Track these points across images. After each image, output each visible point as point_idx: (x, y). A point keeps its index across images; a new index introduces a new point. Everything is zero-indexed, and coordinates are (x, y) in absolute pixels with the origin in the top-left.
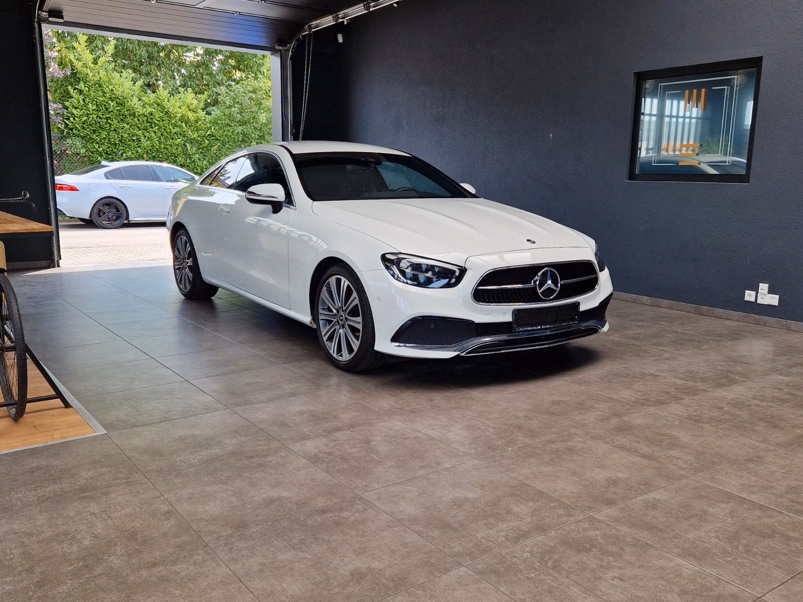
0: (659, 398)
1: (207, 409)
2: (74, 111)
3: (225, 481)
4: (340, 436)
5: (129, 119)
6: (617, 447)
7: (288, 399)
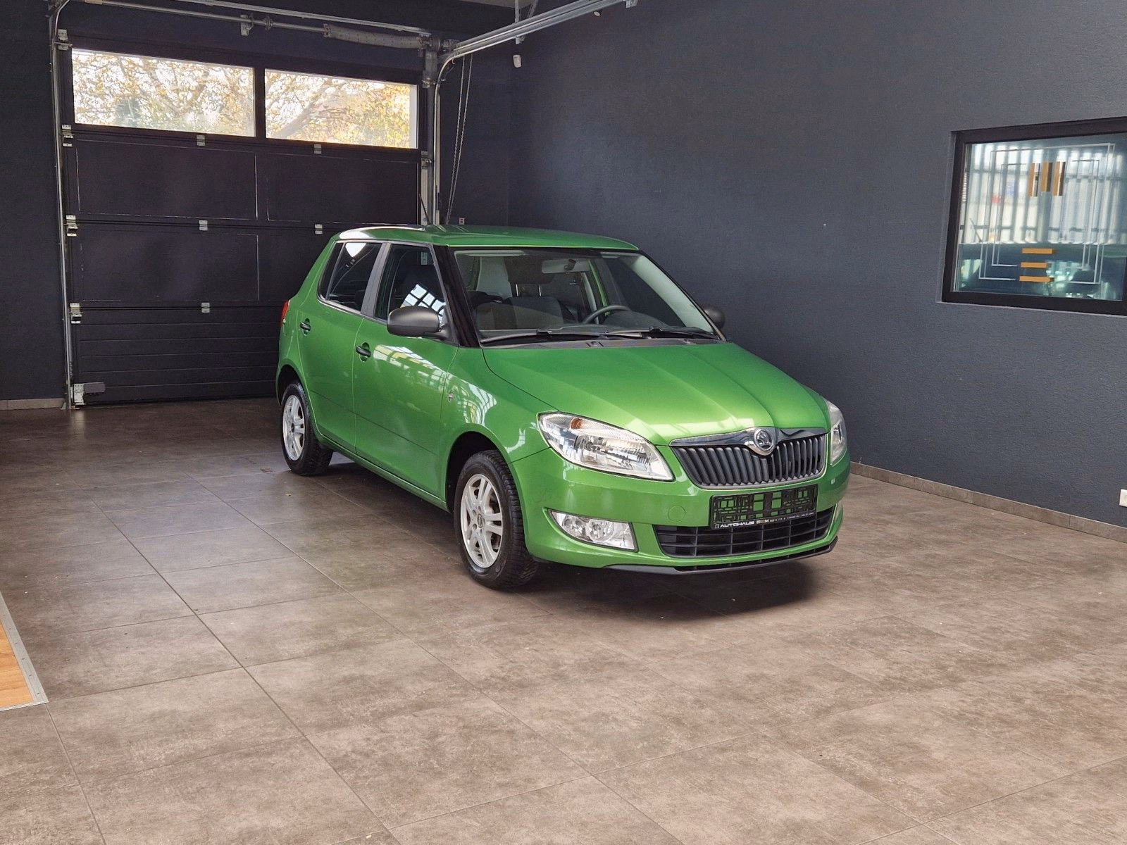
0: (924, 677)
1: (208, 666)
3: (193, 795)
4: (393, 723)
6: (823, 763)
7: (338, 654)
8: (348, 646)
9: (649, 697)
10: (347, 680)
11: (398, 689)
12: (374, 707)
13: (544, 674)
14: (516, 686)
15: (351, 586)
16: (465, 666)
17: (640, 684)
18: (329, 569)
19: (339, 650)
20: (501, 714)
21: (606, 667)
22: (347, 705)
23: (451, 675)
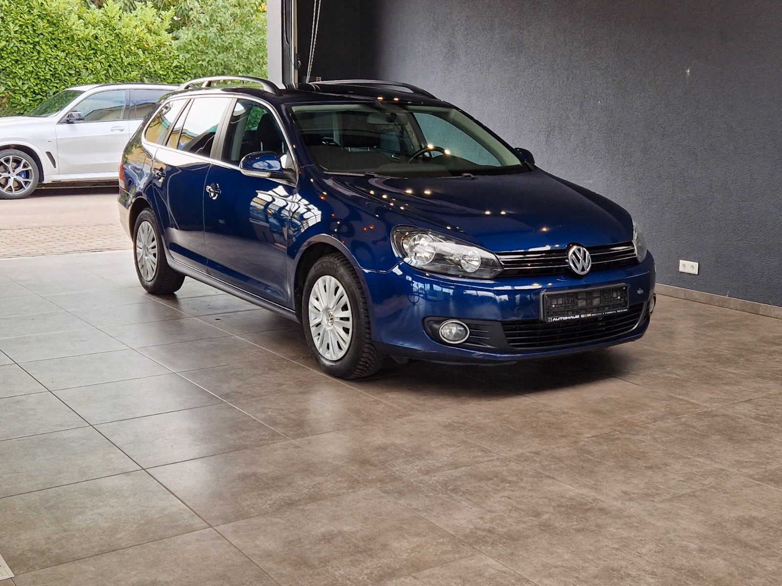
1: (175, 527)
7: (306, 508)
8: (313, 498)
9: (651, 546)
10: (328, 538)
11: (384, 546)
12: (367, 568)
13: (529, 524)
14: (506, 539)
15: (291, 433)
16: (442, 517)
17: (633, 534)
18: (263, 416)
19: (306, 504)
20: (505, 572)
21: (589, 514)
22: (338, 567)
23: (433, 528)
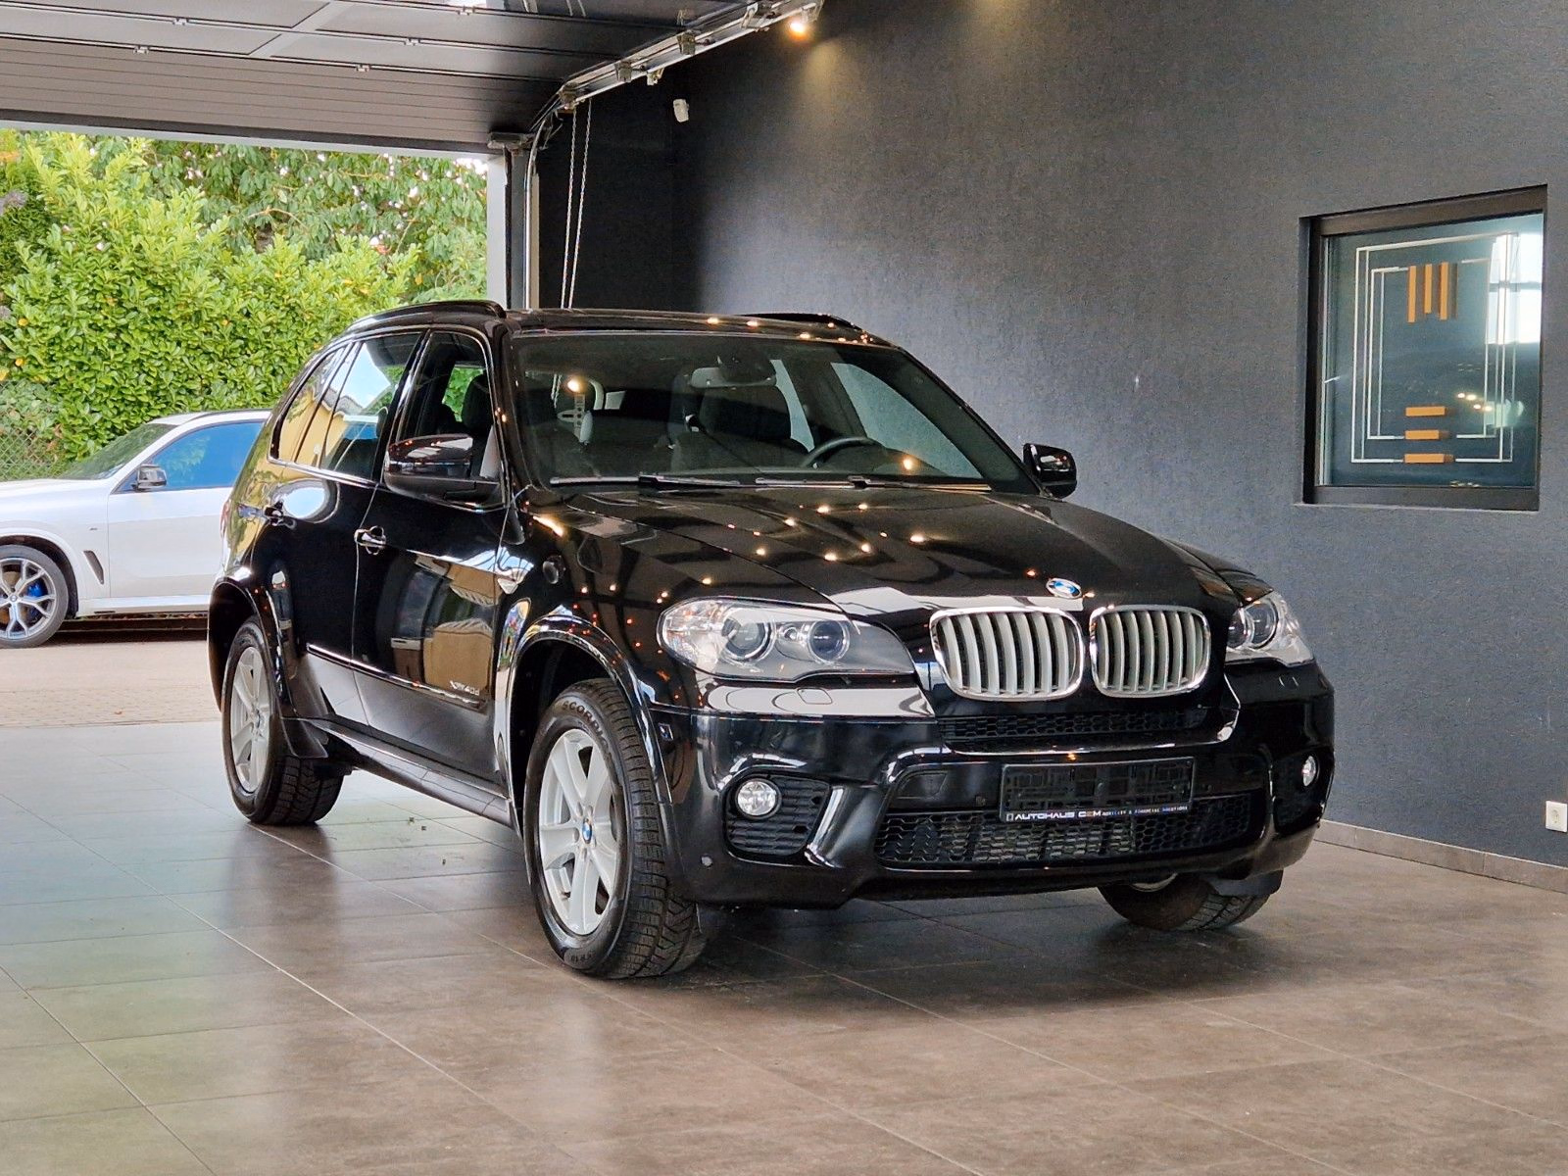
2: (28, 310)
5: (180, 331)
